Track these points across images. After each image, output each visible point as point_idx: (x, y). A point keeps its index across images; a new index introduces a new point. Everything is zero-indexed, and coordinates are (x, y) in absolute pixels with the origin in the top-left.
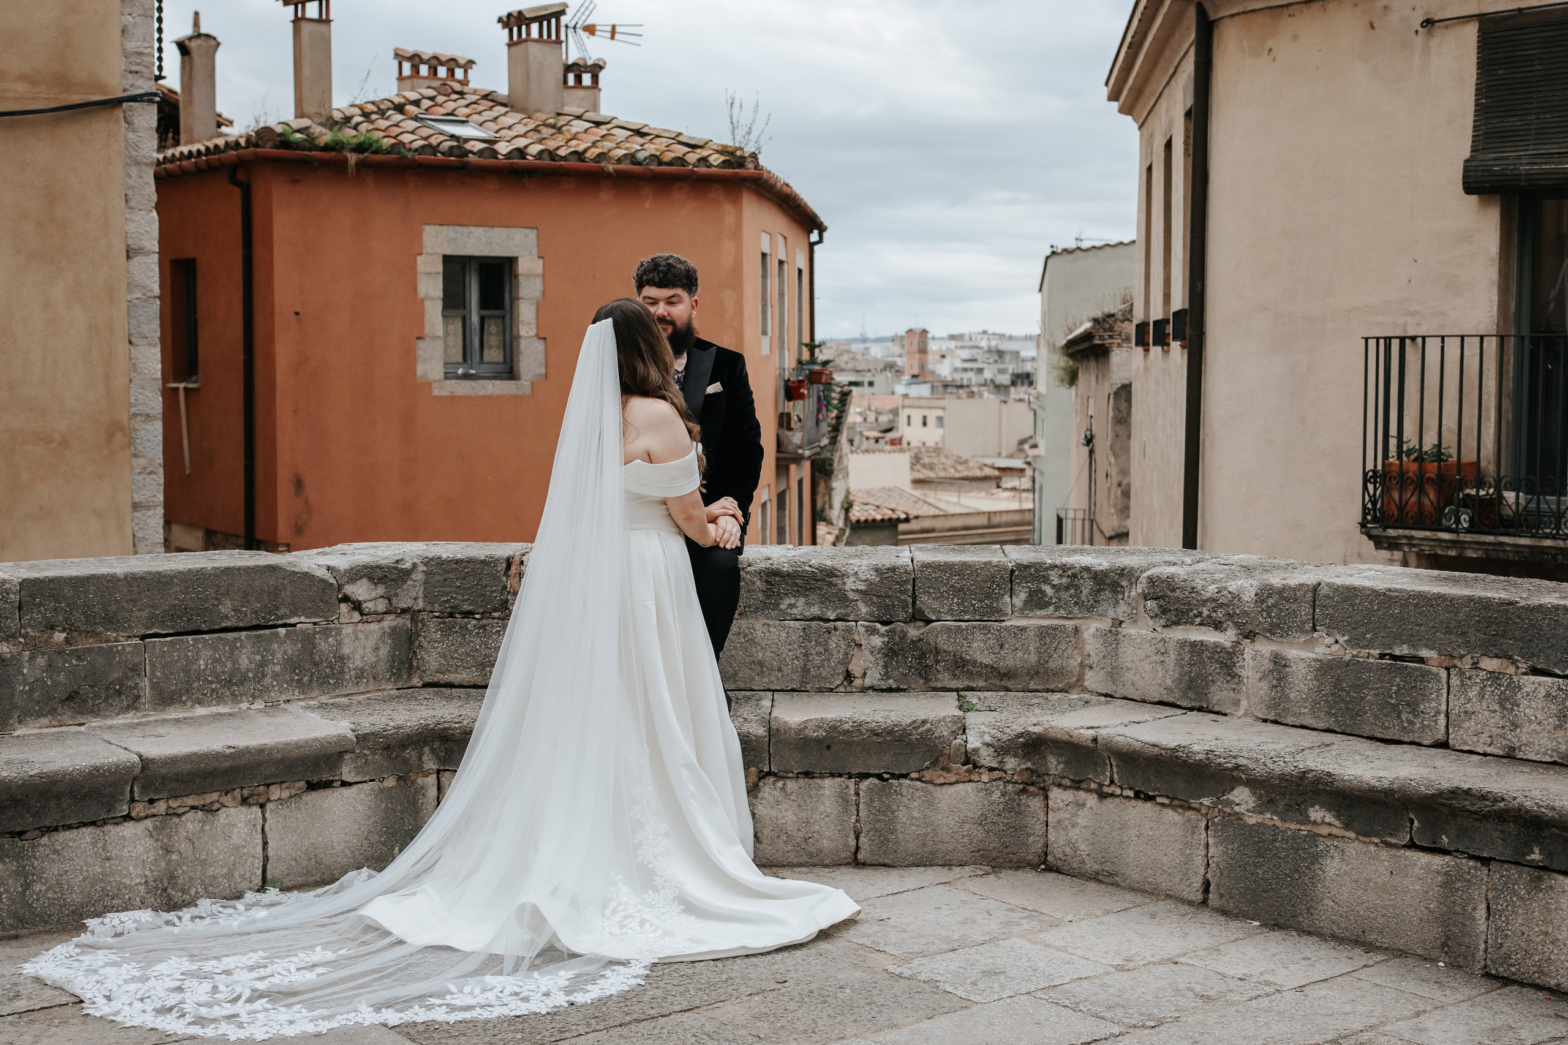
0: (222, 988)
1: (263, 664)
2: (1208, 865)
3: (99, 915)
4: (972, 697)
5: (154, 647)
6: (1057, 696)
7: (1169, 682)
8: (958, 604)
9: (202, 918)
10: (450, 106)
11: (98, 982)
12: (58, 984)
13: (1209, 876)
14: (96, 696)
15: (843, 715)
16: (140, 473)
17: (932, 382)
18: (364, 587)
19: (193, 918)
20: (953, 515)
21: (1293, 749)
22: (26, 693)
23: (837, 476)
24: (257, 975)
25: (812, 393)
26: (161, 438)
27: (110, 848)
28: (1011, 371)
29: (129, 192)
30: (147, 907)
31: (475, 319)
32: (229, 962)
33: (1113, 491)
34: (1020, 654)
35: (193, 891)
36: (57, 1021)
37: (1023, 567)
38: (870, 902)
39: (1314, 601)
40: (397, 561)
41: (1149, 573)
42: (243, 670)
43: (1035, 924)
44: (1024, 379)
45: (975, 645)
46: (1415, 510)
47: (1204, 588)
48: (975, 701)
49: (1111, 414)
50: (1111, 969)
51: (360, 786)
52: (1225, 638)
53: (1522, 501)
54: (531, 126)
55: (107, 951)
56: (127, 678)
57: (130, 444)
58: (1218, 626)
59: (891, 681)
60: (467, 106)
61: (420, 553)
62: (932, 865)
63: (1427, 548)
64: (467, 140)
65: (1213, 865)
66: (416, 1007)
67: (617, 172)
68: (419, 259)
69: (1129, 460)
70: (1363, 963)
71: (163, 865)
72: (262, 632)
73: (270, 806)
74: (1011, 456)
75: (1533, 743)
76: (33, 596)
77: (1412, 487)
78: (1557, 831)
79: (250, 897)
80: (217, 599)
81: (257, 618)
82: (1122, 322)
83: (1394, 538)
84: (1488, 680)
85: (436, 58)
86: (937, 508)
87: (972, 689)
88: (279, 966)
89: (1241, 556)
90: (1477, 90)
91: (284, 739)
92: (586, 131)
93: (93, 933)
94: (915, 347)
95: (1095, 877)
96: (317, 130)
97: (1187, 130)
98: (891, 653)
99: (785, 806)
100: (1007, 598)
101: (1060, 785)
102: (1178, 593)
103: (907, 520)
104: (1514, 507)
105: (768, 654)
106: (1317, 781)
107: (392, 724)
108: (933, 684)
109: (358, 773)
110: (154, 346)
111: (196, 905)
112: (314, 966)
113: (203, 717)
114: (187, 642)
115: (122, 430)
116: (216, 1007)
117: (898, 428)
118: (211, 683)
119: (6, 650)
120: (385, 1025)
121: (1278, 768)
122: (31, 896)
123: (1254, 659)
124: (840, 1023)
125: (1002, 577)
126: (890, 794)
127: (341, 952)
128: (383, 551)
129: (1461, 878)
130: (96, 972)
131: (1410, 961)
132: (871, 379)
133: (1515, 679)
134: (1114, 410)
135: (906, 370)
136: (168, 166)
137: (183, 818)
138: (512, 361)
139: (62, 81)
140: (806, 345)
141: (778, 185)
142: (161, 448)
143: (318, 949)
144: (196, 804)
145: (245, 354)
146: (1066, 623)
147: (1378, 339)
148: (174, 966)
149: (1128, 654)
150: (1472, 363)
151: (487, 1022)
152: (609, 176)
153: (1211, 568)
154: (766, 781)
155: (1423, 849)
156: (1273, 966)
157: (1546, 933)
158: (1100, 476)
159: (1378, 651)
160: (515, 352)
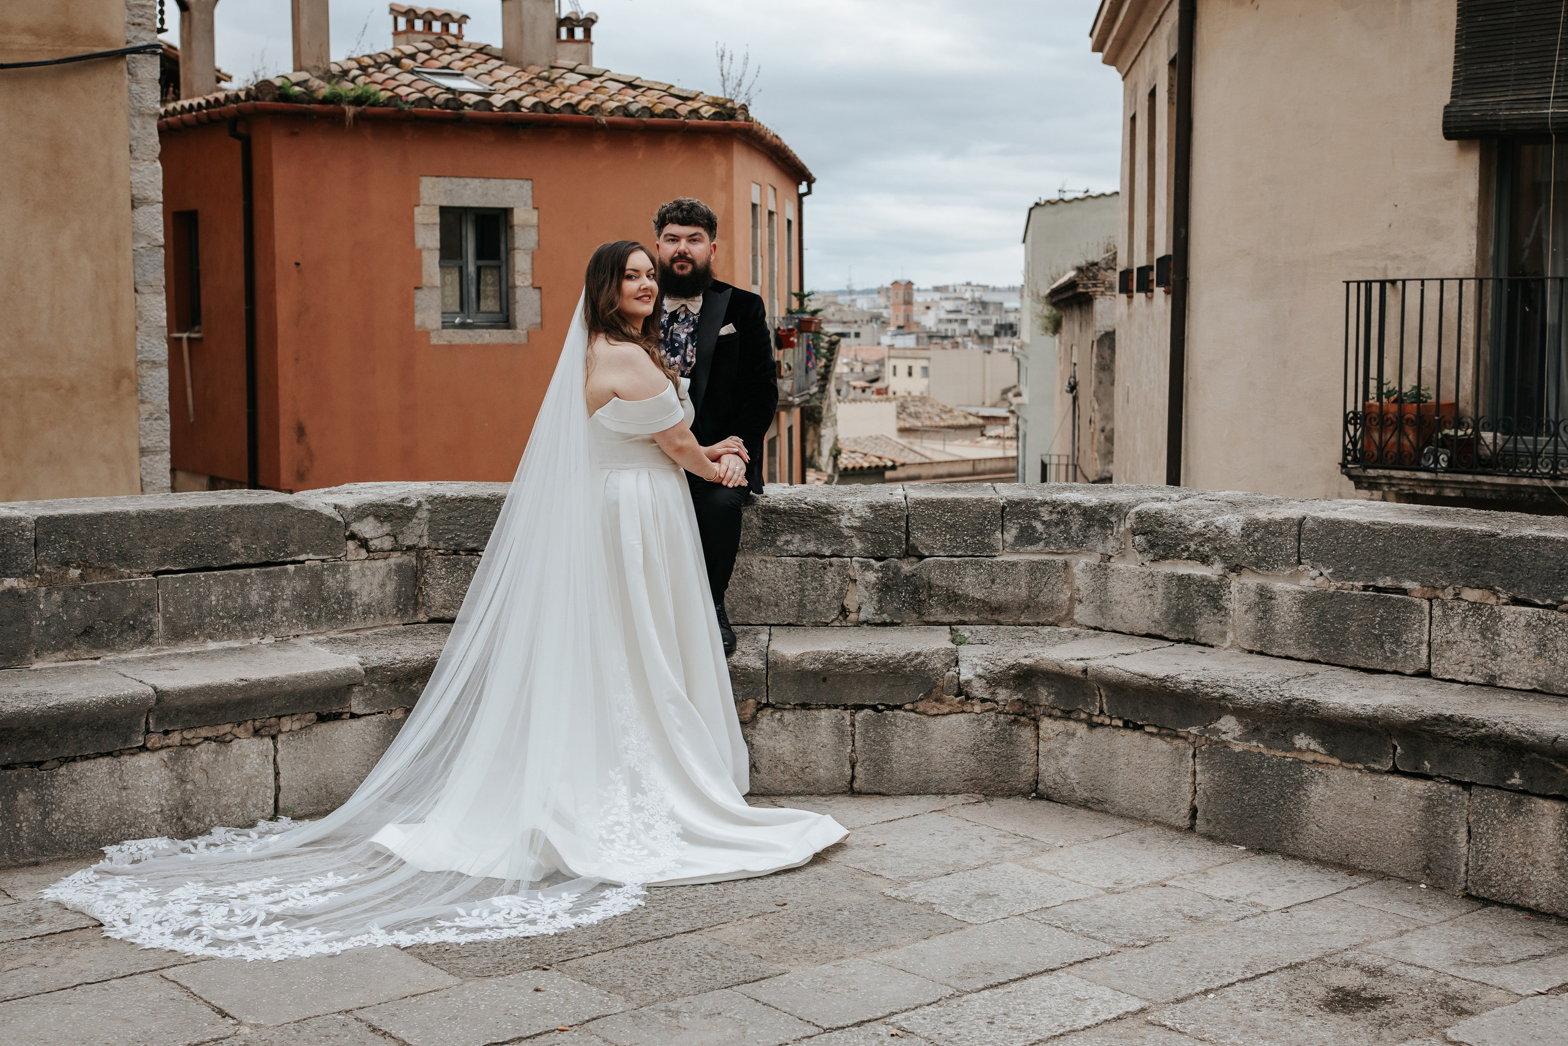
0: (238, 911)
1: (272, 600)
2: (1195, 791)
3: (117, 843)
4: (964, 631)
5: (166, 584)
6: (1049, 629)
7: (1157, 615)
8: (951, 540)
9: (216, 845)
10: (446, 59)
11: (117, 906)
12: (78, 909)
13: (1196, 802)
14: (111, 631)
15: (839, 648)
16: (147, 419)
17: (917, 333)
18: (371, 525)
19: (208, 846)
20: (939, 463)
21: (1278, 679)
22: (42, 627)
23: (825, 424)
24: (272, 899)
25: (801, 341)
26: (167, 384)
27: (126, 778)
28: (994, 322)
29: (134, 143)
30: (163, 835)
31: (471, 269)
32: (244, 887)
33: (1096, 436)
34: (1011, 589)
35: (207, 820)
36: (78, 943)
37: (1014, 504)
38: (866, 829)
39: (1299, 535)
40: (403, 500)
41: (1137, 509)
42: (254, 606)
43: (1026, 849)
44: (1008, 329)
45: (967, 580)
46: (1395, 450)
47: (1191, 523)
48: (967, 634)
49: (1095, 361)
50: (1101, 892)
51: (369, 718)
52: (1212, 572)
53: (1500, 442)
54: (526, 79)
55: (125, 877)
56: (141, 613)
57: (137, 391)
58: (1205, 560)
59: (885, 616)
60: (462, 59)
61: (425, 492)
62: (925, 794)
63: (1406, 488)
64: (462, 93)
65: (1200, 792)
66: (427, 929)
67: (610, 123)
68: (417, 210)
69: (1112, 406)
70: (1346, 885)
71: (178, 794)
72: (272, 569)
73: (281, 737)
74: (994, 406)
75: (1513, 672)
76: (48, 533)
77: (1391, 428)
78: (1537, 756)
79: (263, 825)
80: (227, 536)
81: (266, 555)
82: (1106, 270)
83: (1374, 478)
84: (1469, 610)
85: (430, 13)
86: (922, 455)
87: (964, 623)
88: (293, 891)
89: (1227, 492)
90: (1457, 36)
91: (295, 672)
92: (579, 84)
93: (111, 859)
94: (901, 298)
95: (1084, 805)
96: (316, 83)
97: (1170, 79)
98: (885, 588)
99: (784, 737)
100: (998, 534)
101: (1050, 716)
102: (1166, 528)
103: (894, 468)
104: (1491, 447)
105: (765, 589)
106: (1303, 709)
107: (399, 658)
108: (926, 619)
109: (367, 705)
110: (159, 294)
111: (210, 833)
112: (327, 890)
113: (215, 651)
114: (199, 578)
115: (130, 377)
116: (232, 930)
117: (884, 378)
118: (222, 618)
119: (23, 586)
120: (397, 947)
121: (1264, 698)
122: (50, 824)
123: (1240, 592)
124: (839, 943)
125: (993, 514)
126: (885, 725)
127: (352, 878)
128: (388, 490)
129: (1442, 802)
130: (115, 896)
131: (1393, 883)
132: (857, 330)
133: (1496, 609)
134: (1097, 357)
135: (892, 322)
136: (170, 119)
137: (197, 749)
138: (508, 310)
139: (67, 33)
140: (796, 295)
141: (768, 137)
142: (167, 394)
143: (330, 874)
144: (210, 735)
145: (247, 304)
146: (1056, 558)
147: (1359, 283)
148: (189, 892)
149: (1117, 588)
150: (1451, 307)
151: (496, 943)
152: (601, 128)
153: (1198, 504)
154: (764, 712)
155: (1405, 775)
156: (1259, 889)
157: (1526, 855)
158: (1084, 422)
159: (1361, 584)
160: (511, 301)
